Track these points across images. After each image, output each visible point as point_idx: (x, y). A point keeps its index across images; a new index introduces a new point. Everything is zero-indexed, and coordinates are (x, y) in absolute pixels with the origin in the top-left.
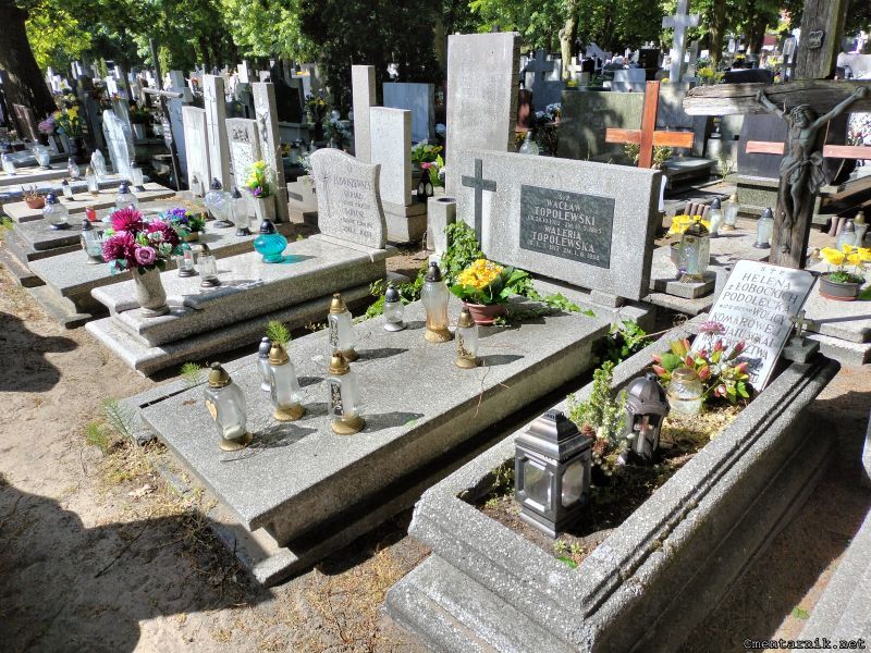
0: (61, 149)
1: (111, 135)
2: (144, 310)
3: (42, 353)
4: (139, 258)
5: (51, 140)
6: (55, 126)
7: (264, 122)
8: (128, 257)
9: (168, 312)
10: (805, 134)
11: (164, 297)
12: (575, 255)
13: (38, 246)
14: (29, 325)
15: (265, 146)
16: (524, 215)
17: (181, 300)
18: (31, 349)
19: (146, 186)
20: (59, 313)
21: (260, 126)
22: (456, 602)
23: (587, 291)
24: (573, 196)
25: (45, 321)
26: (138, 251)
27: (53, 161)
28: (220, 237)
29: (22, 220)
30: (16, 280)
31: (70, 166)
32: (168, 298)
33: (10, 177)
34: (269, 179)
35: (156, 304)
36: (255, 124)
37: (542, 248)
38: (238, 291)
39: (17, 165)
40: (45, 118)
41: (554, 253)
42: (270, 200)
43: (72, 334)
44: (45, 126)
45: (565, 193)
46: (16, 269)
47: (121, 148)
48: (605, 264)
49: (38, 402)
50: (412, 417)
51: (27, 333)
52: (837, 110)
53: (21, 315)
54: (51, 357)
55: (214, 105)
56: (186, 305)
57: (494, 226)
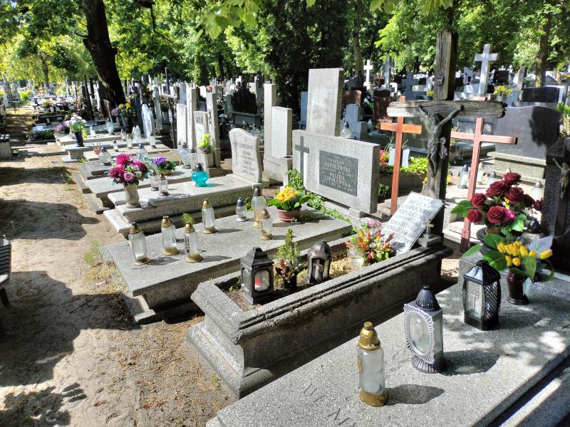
0: (121, 125)
1: (145, 118)
2: (128, 205)
3: (81, 224)
4: (125, 178)
5: (117, 119)
6: (119, 112)
7: (210, 113)
8: (120, 178)
9: (139, 206)
10: (436, 128)
11: (138, 199)
12: (342, 189)
13: (93, 173)
14: (80, 211)
15: (210, 126)
16: (321, 166)
17: (147, 201)
18: (76, 222)
19: (157, 146)
20: (95, 206)
21: (209, 116)
22: (211, 333)
23: (347, 207)
24: (341, 156)
25: (87, 210)
26: (125, 174)
27: (117, 131)
28: (182, 173)
29: (90, 160)
30: (81, 190)
31: (122, 134)
32: (140, 200)
33: (93, 138)
34: (211, 144)
35: (133, 202)
36: (206, 115)
37: (328, 184)
38: (175, 199)
39: (97, 132)
40: (115, 108)
41: (333, 187)
42: (211, 155)
43: (98, 217)
44: (114, 111)
45: (338, 155)
46: (82, 184)
47: (149, 125)
48: (355, 194)
49: (72, 244)
50: (226, 258)
51: (78, 215)
52: (450, 116)
53: (78, 206)
54: (84, 226)
55: (191, 103)
56: (149, 204)
57: (309, 172)
